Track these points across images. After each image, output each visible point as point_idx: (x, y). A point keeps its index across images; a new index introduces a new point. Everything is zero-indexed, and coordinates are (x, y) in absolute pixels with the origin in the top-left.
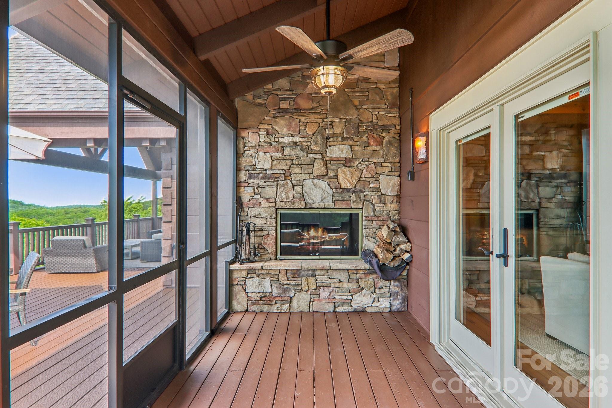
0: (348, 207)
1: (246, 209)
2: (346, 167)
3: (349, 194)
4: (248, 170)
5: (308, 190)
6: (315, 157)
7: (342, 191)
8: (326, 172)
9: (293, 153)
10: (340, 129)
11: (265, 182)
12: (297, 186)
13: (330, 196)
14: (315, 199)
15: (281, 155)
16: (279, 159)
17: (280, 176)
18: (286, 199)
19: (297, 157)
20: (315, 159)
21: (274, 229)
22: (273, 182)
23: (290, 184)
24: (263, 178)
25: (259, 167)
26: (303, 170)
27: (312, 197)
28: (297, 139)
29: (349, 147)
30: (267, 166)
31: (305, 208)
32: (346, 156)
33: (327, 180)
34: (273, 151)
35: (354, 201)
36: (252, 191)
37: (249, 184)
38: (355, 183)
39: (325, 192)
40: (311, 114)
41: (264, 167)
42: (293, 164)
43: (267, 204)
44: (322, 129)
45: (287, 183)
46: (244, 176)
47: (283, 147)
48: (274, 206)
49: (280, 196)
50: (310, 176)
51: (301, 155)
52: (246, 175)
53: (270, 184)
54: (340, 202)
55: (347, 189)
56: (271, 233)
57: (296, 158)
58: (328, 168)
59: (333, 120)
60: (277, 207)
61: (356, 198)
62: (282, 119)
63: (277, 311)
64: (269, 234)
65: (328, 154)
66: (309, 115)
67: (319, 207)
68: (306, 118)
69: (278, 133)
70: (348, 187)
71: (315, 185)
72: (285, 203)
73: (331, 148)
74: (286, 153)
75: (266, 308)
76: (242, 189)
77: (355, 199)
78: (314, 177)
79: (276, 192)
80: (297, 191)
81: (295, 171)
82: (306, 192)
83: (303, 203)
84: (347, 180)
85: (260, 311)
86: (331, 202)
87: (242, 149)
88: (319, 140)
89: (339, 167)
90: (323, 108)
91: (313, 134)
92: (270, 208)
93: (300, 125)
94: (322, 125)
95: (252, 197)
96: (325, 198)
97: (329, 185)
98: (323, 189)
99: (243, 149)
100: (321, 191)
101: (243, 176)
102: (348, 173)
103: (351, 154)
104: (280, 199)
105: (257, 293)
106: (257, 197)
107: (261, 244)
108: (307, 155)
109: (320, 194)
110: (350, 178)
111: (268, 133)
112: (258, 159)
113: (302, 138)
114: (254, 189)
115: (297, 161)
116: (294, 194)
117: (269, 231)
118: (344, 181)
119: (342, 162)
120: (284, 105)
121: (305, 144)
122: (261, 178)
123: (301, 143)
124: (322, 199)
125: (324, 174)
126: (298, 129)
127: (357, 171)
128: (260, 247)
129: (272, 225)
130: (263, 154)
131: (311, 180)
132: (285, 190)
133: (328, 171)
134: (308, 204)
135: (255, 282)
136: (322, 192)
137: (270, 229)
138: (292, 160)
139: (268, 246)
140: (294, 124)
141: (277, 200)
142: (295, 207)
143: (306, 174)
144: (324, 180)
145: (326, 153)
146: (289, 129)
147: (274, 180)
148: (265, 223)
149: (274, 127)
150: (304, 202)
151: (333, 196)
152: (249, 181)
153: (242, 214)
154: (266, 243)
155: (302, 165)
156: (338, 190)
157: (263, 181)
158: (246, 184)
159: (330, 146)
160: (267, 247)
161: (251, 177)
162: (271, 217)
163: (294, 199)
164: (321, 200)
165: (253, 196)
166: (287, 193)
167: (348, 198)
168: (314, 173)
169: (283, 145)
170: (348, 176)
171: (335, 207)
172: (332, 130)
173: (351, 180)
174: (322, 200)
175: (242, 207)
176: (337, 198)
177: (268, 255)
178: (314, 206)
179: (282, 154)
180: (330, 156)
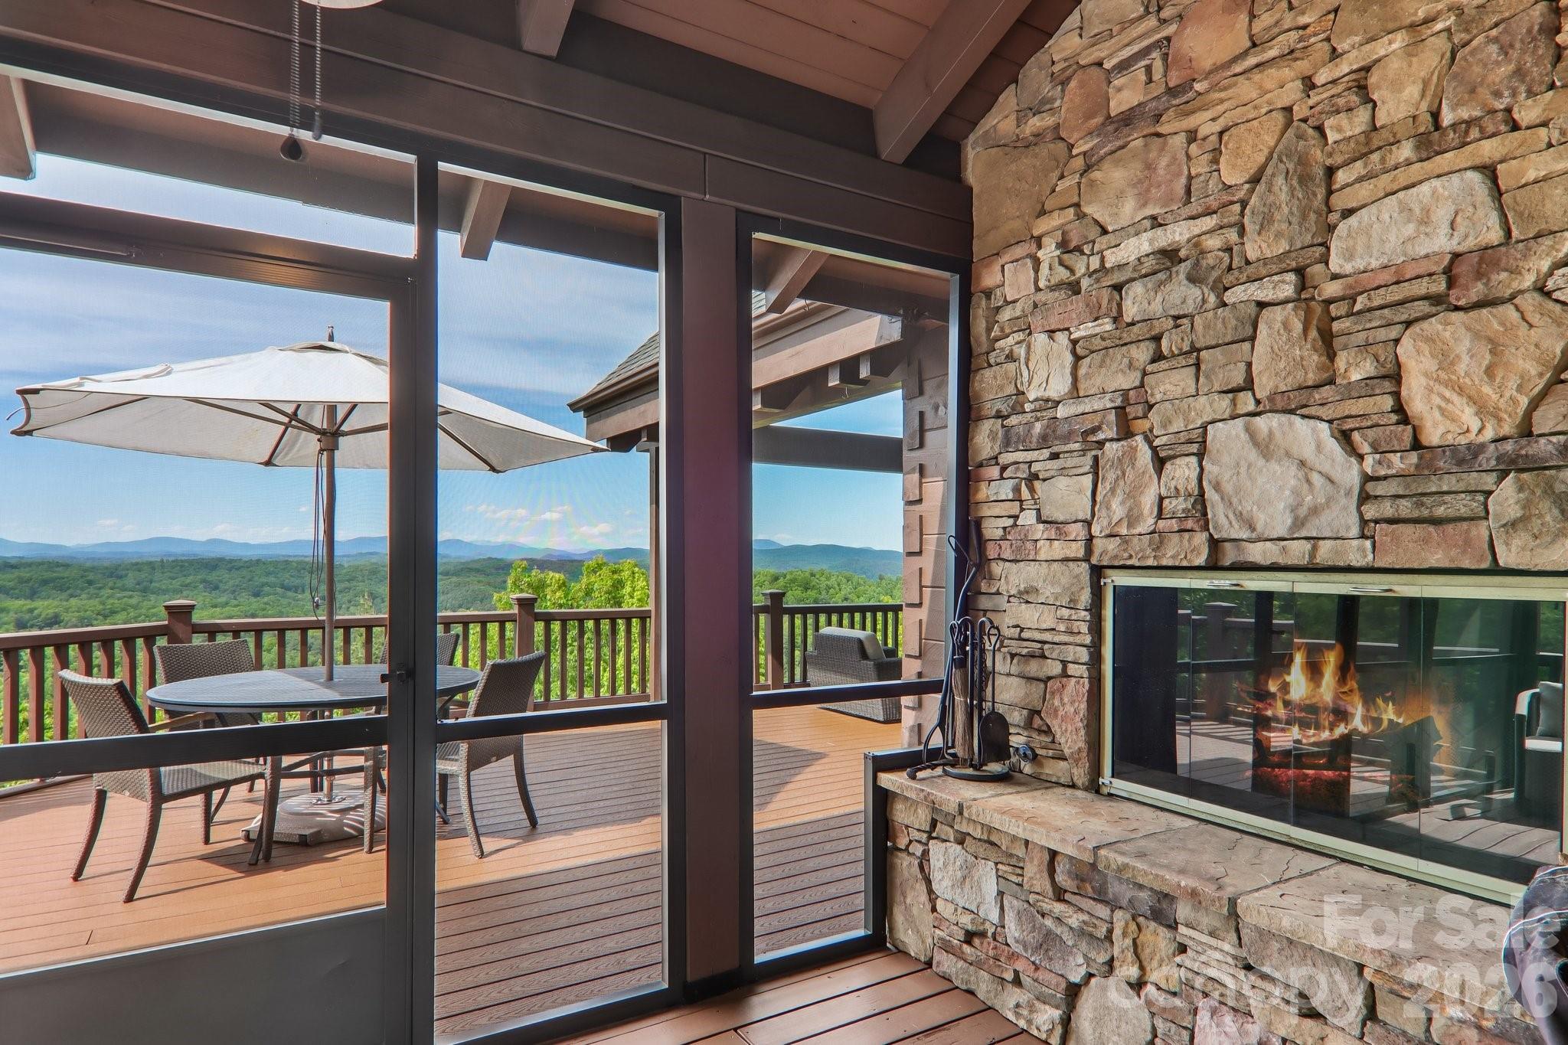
0: (1466, 564)
1: (997, 568)
2: (1457, 308)
3: (1473, 479)
4: (999, 415)
5: (1227, 477)
6: (1261, 296)
7: (1417, 466)
8: (1321, 368)
9: (1156, 308)
10: (1412, 91)
11: (1055, 456)
12: (1178, 461)
13: (1343, 501)
14: (1261, 520)
15: (1108, 327)
16: (1104, 344)
17: (1102, 423)
18: (1130, 526)
19: (1176, 318)
20: (1261, 305)
21: (1084, 655)
22: (1084, 452)
23: (1145, 454)
24: (1044, 441)
25: (1032, 396)
26: (1202, 379)
27: (1247, 507)
28: (1178, 233)
29: (1474, 177)
30: (1059, 386)
31: (1213, 566)
32: (1453, 245)
33: (1326, 412)
34: (1079, 315)
35: (1513, 524)
36: (1010, 496)
37: (1004, 469)
38: (1524, 401)
39: (1316, 478)
40: (1240, 78)
41: (1046, 395)
42: (1158, 357)
43: (1058, 550)
44: (1300, 137)
45: (1134, 449)
46: (986, 440)
47: (1118, 288)
48: (1081, 554)
49: (1104, 513)
50: (1234, 402)
51: (1190, 302)
52: (993, 436)
53: (1070, 463)
54: (1407, 530)
55: (1453, 448)
56: (1072, 669)
57: (1171, 322)
58: (1337, 343)
59: (1373, 51)
60: (1094, 561)
61: (1526, 505)
62: (1117, 163)
63: (1011, 1016)
64: (1065, 674)
65: (1336, 264)
66: (1230, 93)
67: (1282, 561)
68: (1220, 108)
69: (1104, 232)
70: (1472, 436)
71: (1264, 447)
72: (1127, 542)
73: (1353, 220)
74: (1130, 311)
75: (984, 986)
76: (984, 492)
77: (1514, 512)
78: (1258, 402)
79: (1089, 493)
80: (1173, 484)
81: (1168, 387)
82: (1217, 487)
83: (1201, 538)
84: (1461, 391)
85: (964, 987)
86: (1355, 531)
87: (984, 338)
88: (1283, 196)
89: (1408, 324)
90: (1304, 20)
91: (1255, 180)
92: (1071, 564)
93: (1189, 157)
94: (1306, 112)
95: (1010, 522)
96: (1315, 511)
97: (1345, 438)
98: (1302, 463)
99: (989, 335)
100: (1291, 475)
101: (984, 441)
102: (1463, 345)
103: (1494, 219)
104: (1105, 523)
105: (960, 910)
106: (1028, 518)
107: (1039, 713)
108: (1220, 297)
109: (1287, 493)
110: (1478, 372)
111: (1064, 245)
112: (1030, 365)
113: (1198, 221)
114: (1017, 490)
115: (1174, 337)
116: (1161, 499)
117: (1064, 663)
118: (1437, 400)
119: (1422, 287)
120: (1125, 95)
121: (1213, 243)
122: (1038, 442)
123: (1197, 245)
124: (1296, 518)
125: (1311, 378)
126: (1183, 181)
127: (1535, 319)
128: (1035, 726)
129: (1078, 639)
130: (1044, 337)
131: (1240, 422)
132: (1122, 483)
133: (1332, 356)
134: (1227, 545)
135: (952, 861)
136: (1293, 482)
137: (1071, 653)
138: (1157, 339)
139: (1060, 726)
140: (1164, 162)
141: (1096, 530)
142: (1165, 562)
143: (1216, 397)
144: (1312, 411)
145: (1325, 260)
146: (1144, 201)
147: (1085, 441)
148: (1053, 626)
149: (1087, 209)
150: (1205, 535)
151: (1364, 498)
152: (1006, 458)
153: (984, 587)
154: (1056, 711)
155: (1199, 350)
156: (1395, 458)
157: (1046, 453)
158: (995, 472)
159: (1348, 213)
160: (1056, 727)
161: (1008, 441)
162: (1072, 606)
163: (1161, 524)
164: (1289, 522)
165: (1016, 517)
166: (1133, 495)
167: (1462, 505)
168: (1256, 381)
169: (1117, 278)
170: (1461, 368)
171: (1378, 564)
172: (1363, 115)
173: (1487, 390)
174: (1299, 523)
175: (983, 562)
176: (1387, 509)
177: (1062, 764)
178: (1257, 553)
179: (1115, 320)
180: (1348, 268)
